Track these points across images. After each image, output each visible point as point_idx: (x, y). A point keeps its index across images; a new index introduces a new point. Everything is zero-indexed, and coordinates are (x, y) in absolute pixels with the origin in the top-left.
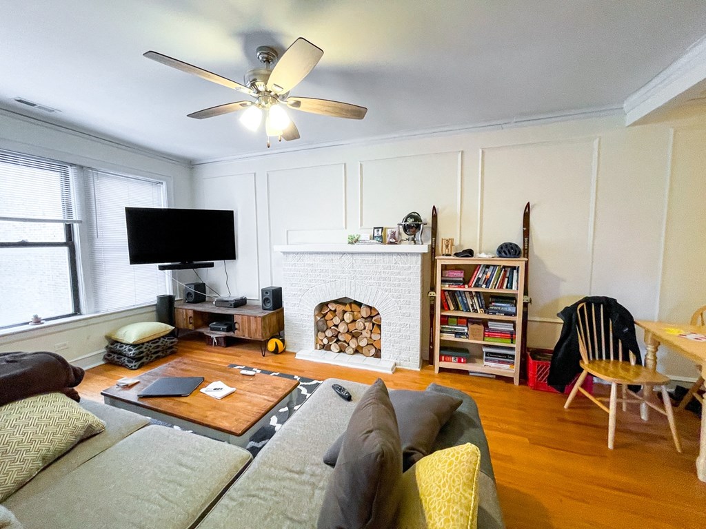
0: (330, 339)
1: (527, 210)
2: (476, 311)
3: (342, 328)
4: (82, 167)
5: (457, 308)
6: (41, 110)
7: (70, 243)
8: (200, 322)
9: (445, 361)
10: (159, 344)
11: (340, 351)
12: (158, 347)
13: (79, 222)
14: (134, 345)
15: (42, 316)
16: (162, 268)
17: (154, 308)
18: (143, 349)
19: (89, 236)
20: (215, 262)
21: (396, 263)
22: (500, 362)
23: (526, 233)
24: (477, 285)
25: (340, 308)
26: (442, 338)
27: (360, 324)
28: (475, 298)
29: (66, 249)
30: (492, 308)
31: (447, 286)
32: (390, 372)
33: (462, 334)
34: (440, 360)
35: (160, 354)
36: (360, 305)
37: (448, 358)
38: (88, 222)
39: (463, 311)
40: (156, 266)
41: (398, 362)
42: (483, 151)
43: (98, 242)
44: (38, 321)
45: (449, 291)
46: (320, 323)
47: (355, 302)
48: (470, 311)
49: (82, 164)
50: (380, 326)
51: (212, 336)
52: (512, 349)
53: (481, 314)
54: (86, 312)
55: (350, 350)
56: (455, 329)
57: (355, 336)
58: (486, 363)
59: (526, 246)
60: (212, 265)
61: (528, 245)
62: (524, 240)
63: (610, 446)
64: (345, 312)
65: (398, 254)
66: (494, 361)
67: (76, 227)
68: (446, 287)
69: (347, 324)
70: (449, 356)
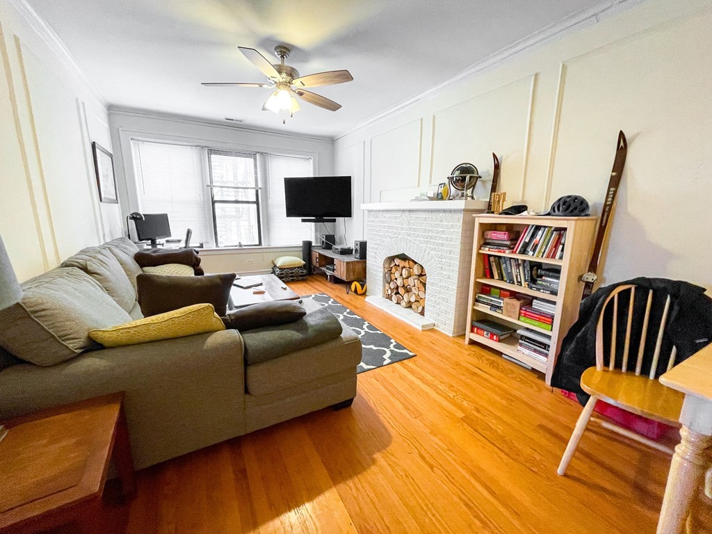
0: (392, 290)
1: (622, 144)
2: (520, 283)
3: (399, 282)
4: (262, 153)
5: (501, 278)
6: (236, 122)
7: (257, 202)
8: (323, 263)
9: (477, 333)
10: (294, 271)
11: (397, 303)
12: (293, 273)
13: (261, 188)
14: (280, 269)
15: (243, 243)
16: (303, 221)
17: (301, 249)
18: (283, 272)
19: (266, 198)
20: (337, 218)
21: (441, 221)
22: (535, 351)
23: (615, 182)
24: (524, 252)
25: (402, 263)
26: (475, 308)
27: (411, 282)
28: (521, 268)
29: (255, 205)
30: (540, 282)
31: (487, 249)
32: (420, 328)
33: (498, 307)
34: (472, 331)
35: (294, 278)
36: (415, 263)
37: (479, 331)
38: (265, 189)
39: (506, 281)
40: (300, 219)
41: (436, 323)
42: (563, 66)
43: (270, 201)
44: (240, 246)
45: (495, 256)
46: (387, 275)
47: (413, 261)
48: (513, 283)
49: (262, 151)
50: (425, 284)
51: (328, 274)
52: (549, 337)
53: (524, 289)
54: (264, 245)
55: (403, 304)
56: (492, 301)
57: (408, 291)
58: (519, 348)
59: (610, 199)
60: (334, 221)
61: (613, 198)
62: (609, 191)
63: (560, 471)
64: (404, 267)
65: (444, 211)
66: (529, 348)
67: (259, 191)
68: (486, 251)
69: (403, 279)
70: (482, 329)
